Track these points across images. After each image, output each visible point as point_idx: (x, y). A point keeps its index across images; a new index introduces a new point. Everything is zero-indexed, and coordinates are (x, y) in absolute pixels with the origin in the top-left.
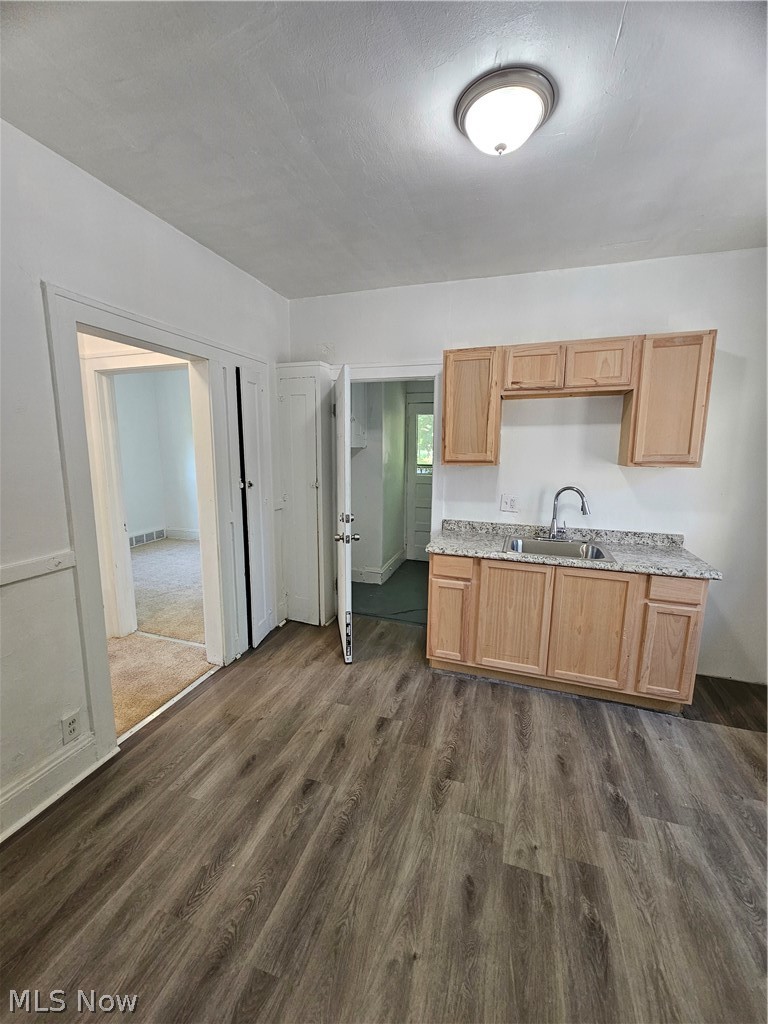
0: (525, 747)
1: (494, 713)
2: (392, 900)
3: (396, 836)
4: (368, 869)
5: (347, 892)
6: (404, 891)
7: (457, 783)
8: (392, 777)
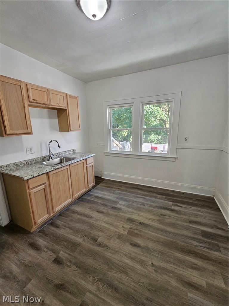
0: (92, 217)
1: (74, 219)
2: (138, 268)
3: (116, 263)
4: (128, 276)
5: (136, 286)
6: (135, 264)
7: (99, 239)
8: (90, 261)
